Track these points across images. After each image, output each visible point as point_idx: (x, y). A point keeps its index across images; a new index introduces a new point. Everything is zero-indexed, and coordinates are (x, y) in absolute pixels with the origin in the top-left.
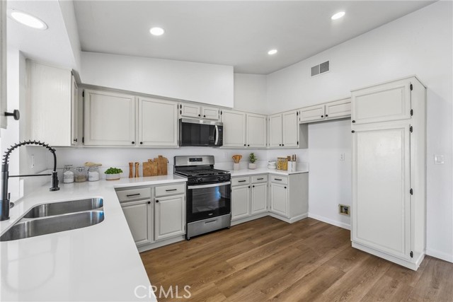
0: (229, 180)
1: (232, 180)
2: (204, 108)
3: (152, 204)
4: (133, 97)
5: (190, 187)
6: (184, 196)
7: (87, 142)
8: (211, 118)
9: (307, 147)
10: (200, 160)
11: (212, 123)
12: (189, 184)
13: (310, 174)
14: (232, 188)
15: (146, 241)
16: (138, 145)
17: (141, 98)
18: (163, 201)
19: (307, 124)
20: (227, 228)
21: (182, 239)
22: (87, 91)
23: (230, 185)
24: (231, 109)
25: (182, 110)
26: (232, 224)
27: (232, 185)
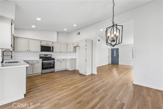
0: (54, 60)
1: (55, 60)
2: (48, 42)
3: (32, 65)
4: (28, 39)
5: (43, 61)
6: (41, 63)
7: (15, 50)
8: (50, 45)
9: (76, 52)
10: (47, 55)
11: (50, 46)
12: (42, 60)
13: (77, 59)
14: (55, 62)
15: (31, 74)
16: (29, 51)
17: (30, 40)
18: (35, 65)
19: (76, 47)
20: (53, 72)
21: (40, 74)
22: (15, 38)
23: (54, 61)
24: (56, 42)
25: (42, 42)
26: (55, 71)
27: (55, 61)
